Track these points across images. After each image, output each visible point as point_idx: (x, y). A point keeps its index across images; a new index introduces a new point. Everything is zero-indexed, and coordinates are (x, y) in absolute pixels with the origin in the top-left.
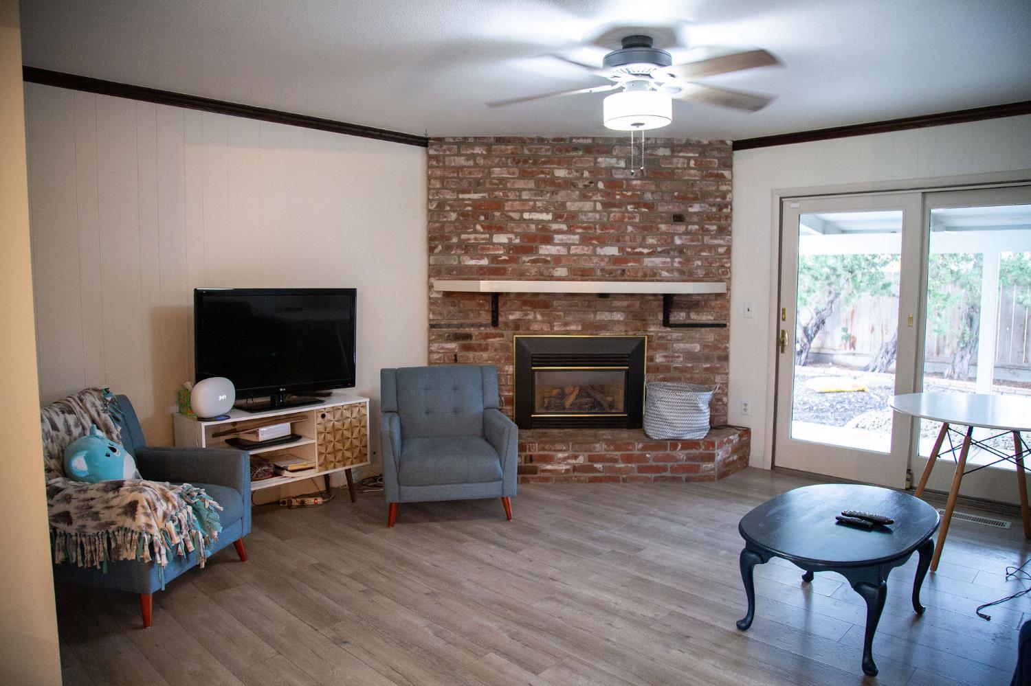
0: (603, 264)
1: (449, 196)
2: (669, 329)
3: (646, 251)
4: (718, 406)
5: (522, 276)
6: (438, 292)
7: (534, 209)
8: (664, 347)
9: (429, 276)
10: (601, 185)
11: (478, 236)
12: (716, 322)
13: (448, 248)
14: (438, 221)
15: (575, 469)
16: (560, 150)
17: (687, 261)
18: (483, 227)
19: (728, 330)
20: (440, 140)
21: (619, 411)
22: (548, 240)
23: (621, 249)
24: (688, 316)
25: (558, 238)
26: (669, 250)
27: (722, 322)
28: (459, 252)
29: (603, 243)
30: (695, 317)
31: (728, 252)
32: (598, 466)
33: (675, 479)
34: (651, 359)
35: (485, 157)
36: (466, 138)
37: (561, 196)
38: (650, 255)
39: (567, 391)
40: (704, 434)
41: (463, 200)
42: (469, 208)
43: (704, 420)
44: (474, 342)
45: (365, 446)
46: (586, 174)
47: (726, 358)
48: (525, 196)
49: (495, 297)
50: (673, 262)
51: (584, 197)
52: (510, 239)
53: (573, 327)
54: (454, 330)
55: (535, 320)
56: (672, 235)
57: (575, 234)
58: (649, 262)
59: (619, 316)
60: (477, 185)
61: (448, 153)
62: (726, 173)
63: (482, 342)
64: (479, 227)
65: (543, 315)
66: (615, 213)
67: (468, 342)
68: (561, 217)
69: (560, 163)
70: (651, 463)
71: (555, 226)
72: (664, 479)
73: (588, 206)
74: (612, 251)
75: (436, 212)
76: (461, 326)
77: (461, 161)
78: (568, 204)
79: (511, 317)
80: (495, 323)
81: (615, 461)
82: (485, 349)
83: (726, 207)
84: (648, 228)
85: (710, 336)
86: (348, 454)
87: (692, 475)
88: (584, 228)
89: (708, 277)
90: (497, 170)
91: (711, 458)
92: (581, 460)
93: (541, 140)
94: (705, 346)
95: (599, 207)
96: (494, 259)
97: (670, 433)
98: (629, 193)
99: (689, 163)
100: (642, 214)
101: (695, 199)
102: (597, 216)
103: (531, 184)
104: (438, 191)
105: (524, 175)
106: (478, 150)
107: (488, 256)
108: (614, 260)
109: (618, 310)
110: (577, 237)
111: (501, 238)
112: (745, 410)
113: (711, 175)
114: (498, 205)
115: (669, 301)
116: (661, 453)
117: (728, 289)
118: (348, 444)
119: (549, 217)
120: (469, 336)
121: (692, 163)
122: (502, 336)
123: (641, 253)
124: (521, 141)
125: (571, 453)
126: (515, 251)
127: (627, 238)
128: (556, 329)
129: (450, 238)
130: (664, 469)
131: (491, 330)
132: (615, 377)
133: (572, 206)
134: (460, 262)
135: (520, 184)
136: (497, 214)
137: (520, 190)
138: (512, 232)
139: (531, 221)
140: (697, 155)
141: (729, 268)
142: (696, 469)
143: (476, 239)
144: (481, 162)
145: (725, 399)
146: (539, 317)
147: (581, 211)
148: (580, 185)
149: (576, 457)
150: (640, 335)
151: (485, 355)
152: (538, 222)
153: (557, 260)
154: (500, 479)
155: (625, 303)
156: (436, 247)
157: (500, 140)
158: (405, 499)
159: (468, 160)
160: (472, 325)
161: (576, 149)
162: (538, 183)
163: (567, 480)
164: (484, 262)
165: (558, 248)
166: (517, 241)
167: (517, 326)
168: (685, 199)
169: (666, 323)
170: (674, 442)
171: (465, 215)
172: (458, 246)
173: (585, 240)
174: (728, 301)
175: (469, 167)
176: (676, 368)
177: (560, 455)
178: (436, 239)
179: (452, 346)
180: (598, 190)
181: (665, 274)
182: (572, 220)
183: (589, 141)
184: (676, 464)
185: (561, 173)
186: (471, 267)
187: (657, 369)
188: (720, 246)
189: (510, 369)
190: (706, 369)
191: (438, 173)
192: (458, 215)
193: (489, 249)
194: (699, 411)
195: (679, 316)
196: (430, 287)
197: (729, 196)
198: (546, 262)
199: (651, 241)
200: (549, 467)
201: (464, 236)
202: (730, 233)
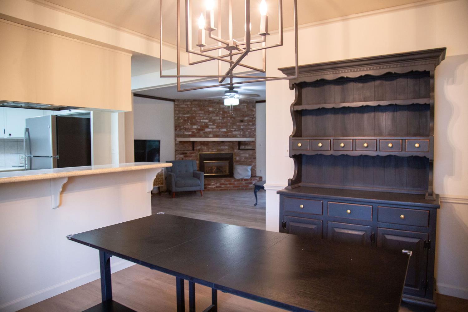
0: (222, 133)
1: (180, 115)
2: (240, 151)
3: (233, 130)
4: (253, 170)
5: (200, 137)
6: (178, 141)
7: (203, 119)
8: (239, 156)
9: (175, 137)
10: (221, 112)
11: (189, 126)
12: (252, 149)
13: (180, 129)
14: (178, 122)
15: (217, 187)
16: (210, 103)
17: (244, 132)
18: (190, 124)
19: (256, 151)
20: (178, 100)
21: (227, 173)
22: (207, 127)
23: (227, 130)
24: (245, 147)
25: (210, 126)
26: (239, 129)
27: (254, 149)
28: (184, 130)
29: (222, 128)
30: (247, 147)
31: (255, 130)
32: (223, 186)
33: (242, 189)
34: (235, 159)
35: (190, 105)
36: (185, 100)
37: (211, 115)
38: (235, 131)
39: (213, 168)
40: (250, 177)
41: (184, 116)
42: (186, 119)
43: (250, 173)
44: (188, 155)
45: (163, 181)
46: (217, 110)
47: (255, 158)
48: (201, 115)
49: (193, 143)
50: (240, 133)
51: (217, 116)
52: (197, 127)
53: (214, 151)
54: (182, 152)
55: (204, 149)
56: (240, 126)
57: (215, 125)
58: (234, 133)
59: (227, 147)
60: (188, 112)
61: (180, 103)
62: (254, 109)
63: (190, 155)
64: (189, 124)
65: (206, 147)
66: (225, 120)
67: (186, 155)
68: (211, 121)
69: (210, 107)
70: (236, 185)
71: (209, 123)
72: (240, 189)
73: (218, 118)
74: (225, 130)
75: (177, 120)
76: (184, 150)
77: (184, 106)
78: (213, 117)
79: (198, 148)
80: (193, 149)
81: (227, 185)
82: (191, 157)
83: (254, 118)
84: (233, 124)
85: (251, 152)
86: (159, 182)
87: (247, 188)
88: (217, 124)
89: (250, 137)
90: (193, 109)
91: (251, 183)
92: (218, 185)
93: (205, 100)
94: (249, 155)
95: (221, 118)
96: (193, 132)
97: (241, 177)
98: (229, 115)
99: (244, 107)
100: (232, 120)
101: (246, 116)
102: (221, 121)
103: (203, 112)
104: (178, 114)
105: (201, 110)
106: (188, 103)
107: (191, 131)
108: (225, 132)
109: (226, 145)
110: (215, 126)
111: (195, 127)
112: (261, 172)
113: (250, 110)
114: (194, 118)
115: (240, 143)
116: (239, 182)
117: (255, 140)
118: (159, 180)
119: (207, 121)
120: (186, 153)
121: (245, 107)
122: (195, 153)
123: (232, 131)
124: (200, 101)
125: (215, 183)
126: (199, 130)
127: (229, 126)
128: (210, 151)
129: (181, 127)
130: (240, 186)
131: (192, 152)
132: (226, 164)
133: (214, 118)
134: (184, 133)
135: (200, 112)
136: (194, 120)
137: (200, 114)
138: (197, 125)
139: (203, 122)
140: (246, 105)
141: (256, 134)
142: (248, 186)
143: (188, 127)
144: (189, 106)
145: (255, 169)
146: (205, 148)
147: (216, 119)
148: (216, 112)
149: (217, 184)
150: (232, 152)
151: (191, 158)
152: (204, 122)
153: (210, 132)
154: (200, 186)
155: (228, 144)
156: (177, 129)
157: (194, 100)
158: (177, 191)
159: (186, 105)
160: (187, 150)
161: (215, 103)
162: (205, 112)
163: (214, 190)
164: (190, 133)
165: (210, 129)
166: (199, 127)
167: (199, 150)
168: (244, 116)
169: (239, 149)
170: (242, 179)
171: (185, 120)
172: (183, 129)
173: (217, 127)
174: (255, 143)
175: (186, 107)
176: (242, 161)
177: (213, 183)
178: (177, 127)
179: (182, 156)
180: (220, 114)
181: (239, 136)
182: (214, 122)
183: (218, 101)
184: (242, 185)
185: (211, 109)
186: (187, 134)
187: (237, 162)
188: (253, 128)
189: (198, 162)
190: (250, 161)
191: (178, 109)
192: (183, 121)
193: (191, 130)
194: (248, 171)
195: (242, 147)
196: (175, 140)
197: (255, 116)
198: (207, 133)
199: (235, 127)
200: (210, 187)
201: (185, 126)
202: (255, 125)
